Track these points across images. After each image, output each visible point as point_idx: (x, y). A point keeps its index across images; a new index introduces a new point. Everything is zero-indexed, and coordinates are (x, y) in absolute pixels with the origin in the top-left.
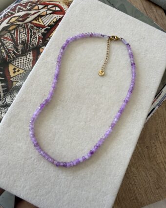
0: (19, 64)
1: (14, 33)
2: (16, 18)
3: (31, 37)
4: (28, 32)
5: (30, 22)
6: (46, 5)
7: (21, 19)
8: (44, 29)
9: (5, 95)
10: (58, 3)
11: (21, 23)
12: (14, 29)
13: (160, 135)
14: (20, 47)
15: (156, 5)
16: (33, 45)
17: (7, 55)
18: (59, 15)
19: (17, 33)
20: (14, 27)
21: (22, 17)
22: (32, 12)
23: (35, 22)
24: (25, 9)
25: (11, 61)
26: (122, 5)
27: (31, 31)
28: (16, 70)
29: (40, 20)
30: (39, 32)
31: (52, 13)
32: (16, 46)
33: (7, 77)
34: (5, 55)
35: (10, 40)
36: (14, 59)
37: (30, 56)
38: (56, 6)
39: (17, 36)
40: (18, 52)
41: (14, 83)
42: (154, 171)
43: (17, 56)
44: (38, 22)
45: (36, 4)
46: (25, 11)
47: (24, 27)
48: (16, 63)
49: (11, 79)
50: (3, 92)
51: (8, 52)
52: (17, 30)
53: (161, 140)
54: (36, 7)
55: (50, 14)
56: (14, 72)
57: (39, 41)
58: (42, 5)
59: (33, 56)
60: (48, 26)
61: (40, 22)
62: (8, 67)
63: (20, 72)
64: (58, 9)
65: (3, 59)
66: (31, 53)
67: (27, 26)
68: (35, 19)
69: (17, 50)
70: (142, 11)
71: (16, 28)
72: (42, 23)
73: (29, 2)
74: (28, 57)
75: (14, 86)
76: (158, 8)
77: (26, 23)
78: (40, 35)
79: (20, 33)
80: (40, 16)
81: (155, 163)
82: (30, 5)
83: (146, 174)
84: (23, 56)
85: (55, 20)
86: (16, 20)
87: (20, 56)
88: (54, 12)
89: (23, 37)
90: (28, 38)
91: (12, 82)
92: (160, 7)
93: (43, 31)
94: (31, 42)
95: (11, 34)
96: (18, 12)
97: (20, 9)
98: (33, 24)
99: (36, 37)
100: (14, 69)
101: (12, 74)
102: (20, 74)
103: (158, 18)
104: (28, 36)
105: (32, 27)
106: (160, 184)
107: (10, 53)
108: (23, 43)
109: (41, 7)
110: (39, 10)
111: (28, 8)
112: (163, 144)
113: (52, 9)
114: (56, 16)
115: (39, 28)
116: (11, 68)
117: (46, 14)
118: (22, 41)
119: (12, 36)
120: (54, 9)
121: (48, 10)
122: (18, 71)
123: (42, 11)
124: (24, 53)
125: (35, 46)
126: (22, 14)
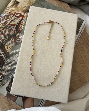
0: (9, 44)
1: (3, 31)
2: (2, 24)
3: (11, 31)
4: (9, 29)
5: (9, 24)
6: (13, 15)
7: (4, 24)
8: (15, 26)
9: (6, 59)
10: (19, 12)
11: (5, 26)
12: (2, 30)
13: (77, 60)
14: (7, 37)
15: (63, 2)
16: (12, 34)
17: (3, 42)
18: (20, 18)
19: (4, 31)
20: (2, 28)
21: (4, 23)
22: (8, 20)
23: (10, 24)
24: (5, 19)
25: (5, 44)
26: (48, 5)
27: (10, 28)
28: (8, 47)
29: (13, 22)
30: (14, 28)
31: (17, 18)
32: (5, 37)
33: (5, 51)
34: (2, 42)
35: (2, 35)
36: (6, 43)
37: (13, 40)
38: (18, 14)
39: (4, 32)
40: (7, 39)
41: (9, 53)
42: (77, 75)
43: (7, 41)
44: (12, 24)
45: (9, 15)
46: (5, 20)
47: (7, 27)
48: (7, 44)
49: (7, 52)
50: (5, 58)
51: (3, 41)
52: (4, 30)
53: (78, 62)
54: (9, 17)
55: (16, 18)
56: (8, 49)
57: (15, 32)
58: (12, 15)
59: (14, 39)
60: (17, 24)
61: (13, 23)
62: (4, 47)
63: (10, 48)
64: (19, 15)
65: (1, 44)
66: (13, 38)
67: (8, 27)
68: (10, 22)
69: (6, 38)
70: (58, 6)
71: (3, 29)
72: (14, 24)
73: (6, 16)
74: (12, 40)
75: (9, 54)
76: (64, 3)
77: (7, 25)
78: (15, 29)
79: (5, 30)
80: (12, 20)
81: (77, 72)
82: (7, 17)
83: (74, 77)
84: (9, 40)
85: (19, 20)
86: (2, 25)
87: (8, 41)
88: (18, 17)
89: (7, 32)
90: (10, 32)
91: (8, 53)
92: (66, 2)
93: (15, 27)
94: (11, 33)
95: (1, 32)
96: (2, 21)
97: (2, 20)
98: (10, 25)
99: (13, 30)
100: (7, 47)
101: (7, 50)
102: (11, 48)
103: (65, 8)
104: (9, 31)
105: (10, 27)
106: (81, 80)
107: (3, 40)
108: (8, 34)
109: (11, 16)
110: (11, 18)
111: (6, 18)
112: (79, 63)
113: (17, 16)
114: (19, 18)
115: (13, 26)
116: (6, 47)
117: (15, 19)
118: (7, 34)
119: (2, 33)
120: (17, 15)
121: (15, 17)
122: (9, 47)
123: (12, 18)
124: (10, 39)
125: (14, 35)
126: (4, 22)
